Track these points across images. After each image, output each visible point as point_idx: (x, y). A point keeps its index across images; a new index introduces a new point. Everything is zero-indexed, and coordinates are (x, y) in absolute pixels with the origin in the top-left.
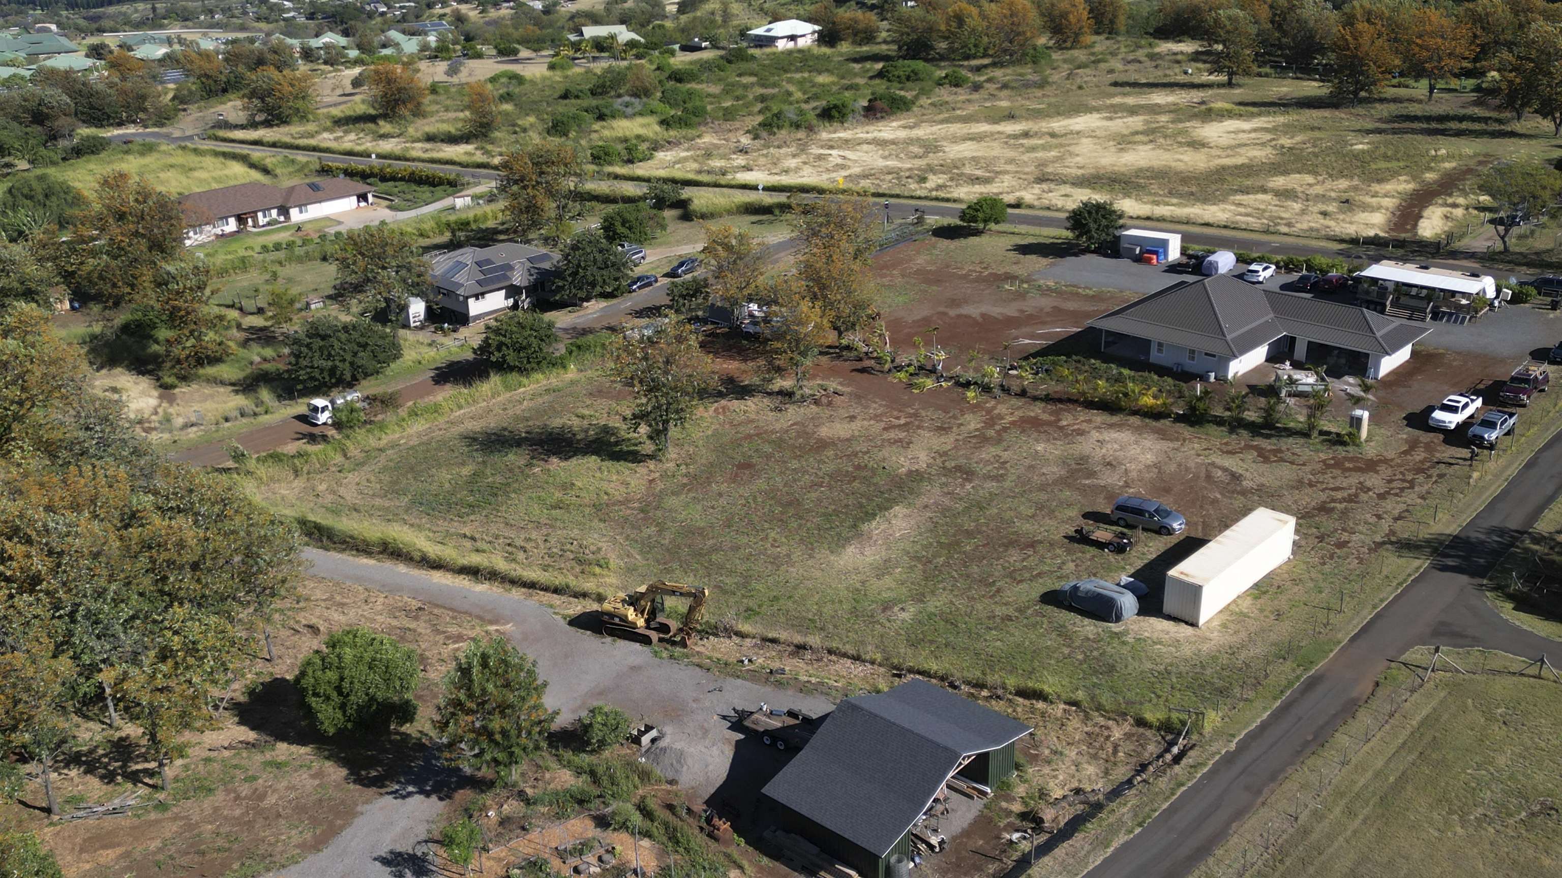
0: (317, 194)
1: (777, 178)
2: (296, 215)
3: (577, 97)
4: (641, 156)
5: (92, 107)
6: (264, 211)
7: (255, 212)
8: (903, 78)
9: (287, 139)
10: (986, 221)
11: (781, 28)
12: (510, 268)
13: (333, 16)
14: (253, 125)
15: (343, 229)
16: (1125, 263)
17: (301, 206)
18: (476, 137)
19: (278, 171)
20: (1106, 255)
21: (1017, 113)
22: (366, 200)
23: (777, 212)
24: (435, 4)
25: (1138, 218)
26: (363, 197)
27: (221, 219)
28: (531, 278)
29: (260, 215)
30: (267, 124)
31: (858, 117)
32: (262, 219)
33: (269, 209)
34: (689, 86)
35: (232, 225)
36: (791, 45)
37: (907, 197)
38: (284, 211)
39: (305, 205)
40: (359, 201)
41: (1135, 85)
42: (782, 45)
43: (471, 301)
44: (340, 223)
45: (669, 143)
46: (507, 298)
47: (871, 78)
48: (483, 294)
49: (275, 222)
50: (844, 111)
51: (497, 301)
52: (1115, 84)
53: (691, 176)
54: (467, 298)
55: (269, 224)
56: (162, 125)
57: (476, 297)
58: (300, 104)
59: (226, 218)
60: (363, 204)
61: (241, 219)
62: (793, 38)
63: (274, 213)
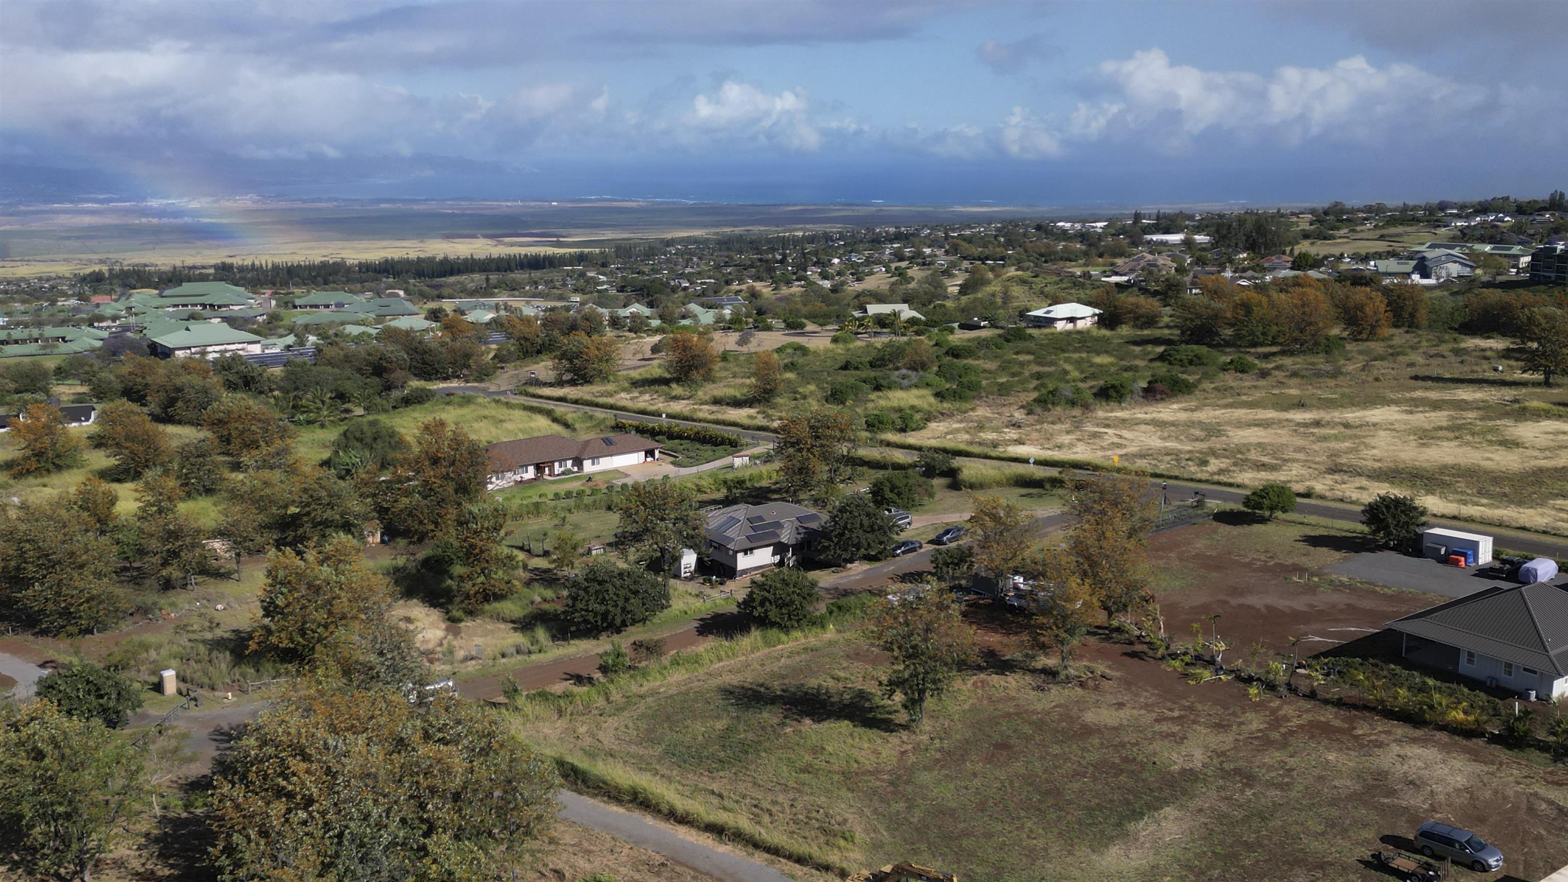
0: (610, 448)
1: (1050, 453)
2: (588, 467)
3: (857, 368)
4: (914, 426)
5: (425, 363)
6: (560, 461)
7: (553, 462)
8: (1186, 362)
9: (588, 397)
10: (1272, 509)
11: (1061, 311)
12: (779, 525)
13: (641, 289)
14: (560, 383)
15: (629, 481)
16: (1429, 564)
17: (594, 458)
18: (759, 402)
19: (577, 426)
20: (1407, 554)
21: (1308, 402)
22: (653, 456)
23: (1048, 486)
24: (732, 281)
25: (1443, 516)
26: (650, 453)
27: (522, 466)
28: (799, 537)
29: (557, 464)
30: (573, 383)
31: (1136, 397)
32: (557, 469)
33: (565, 460)
34: (965, 361)
35: (531, 473)
36: (1070, 326)
37: (1187, 480)
38: (578, 462)
39: (598, 457)
40: (646, 456)
41: (1438, 379)
42: (1060, 326)
43: (740, 556)
44: (627, 475)
45: (942, 414)
46: (774, 554)
47: (1151, 360)
48: (751, 549)
49: (569, 472)
50: (1123, 391)
51: (764, 557)
52: (1416, 378)
53: (962, 447)
54: (737, 552)
55: (563, 473)
56: (482, 381)
57: (746, 552)
58: (604, 366)
59: (526, 466)
60: (649, 459)
61: (539, 468)
62: (1072, 320)
63: (569, 463)
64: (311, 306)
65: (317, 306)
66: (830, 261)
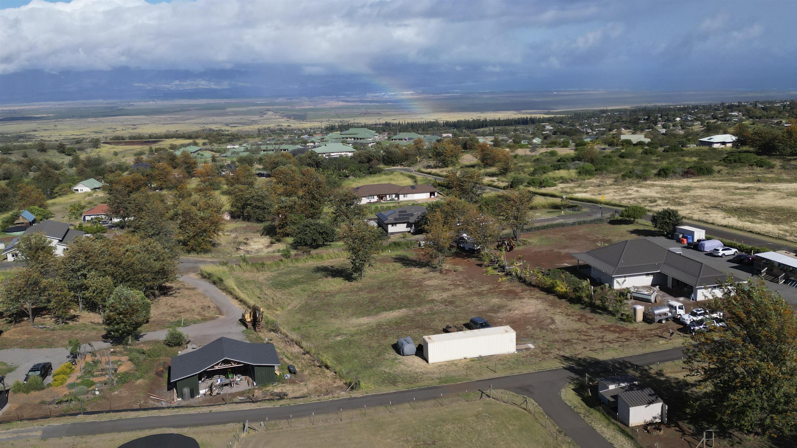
0: (413, 189)
2: (402, 198)
4: (549, 185)
6: (389, 195)
7: (386, 195)
10: (635, 218)
11: (718, 138)
17: (405, 194)
20: (668, 238)
22: (434, 195)
26: (432, 193)
27: (371, 196)
28: (417, 220)
29: (388, 196)
31: (678, 175)
32: (388, 198)
33: (392, 194)
35: (376, 199)
38: (397, 196)
39: (407, 194)
40: (431, 196)
43: (390, 226)
44: (418, 203)
45: (572, 180)
46: (407, 227)
49: (393, 200)
50: (667, 172)
51: (402, 228)
54: (388, 224)
55: (390, 200)
59: (374, 196)
60: (433, 197)
61: (381, 197)
62: (724, 143)
63: (394, 196)
64: (399, 139)
65: (402, 139)
66: (674, 119)
